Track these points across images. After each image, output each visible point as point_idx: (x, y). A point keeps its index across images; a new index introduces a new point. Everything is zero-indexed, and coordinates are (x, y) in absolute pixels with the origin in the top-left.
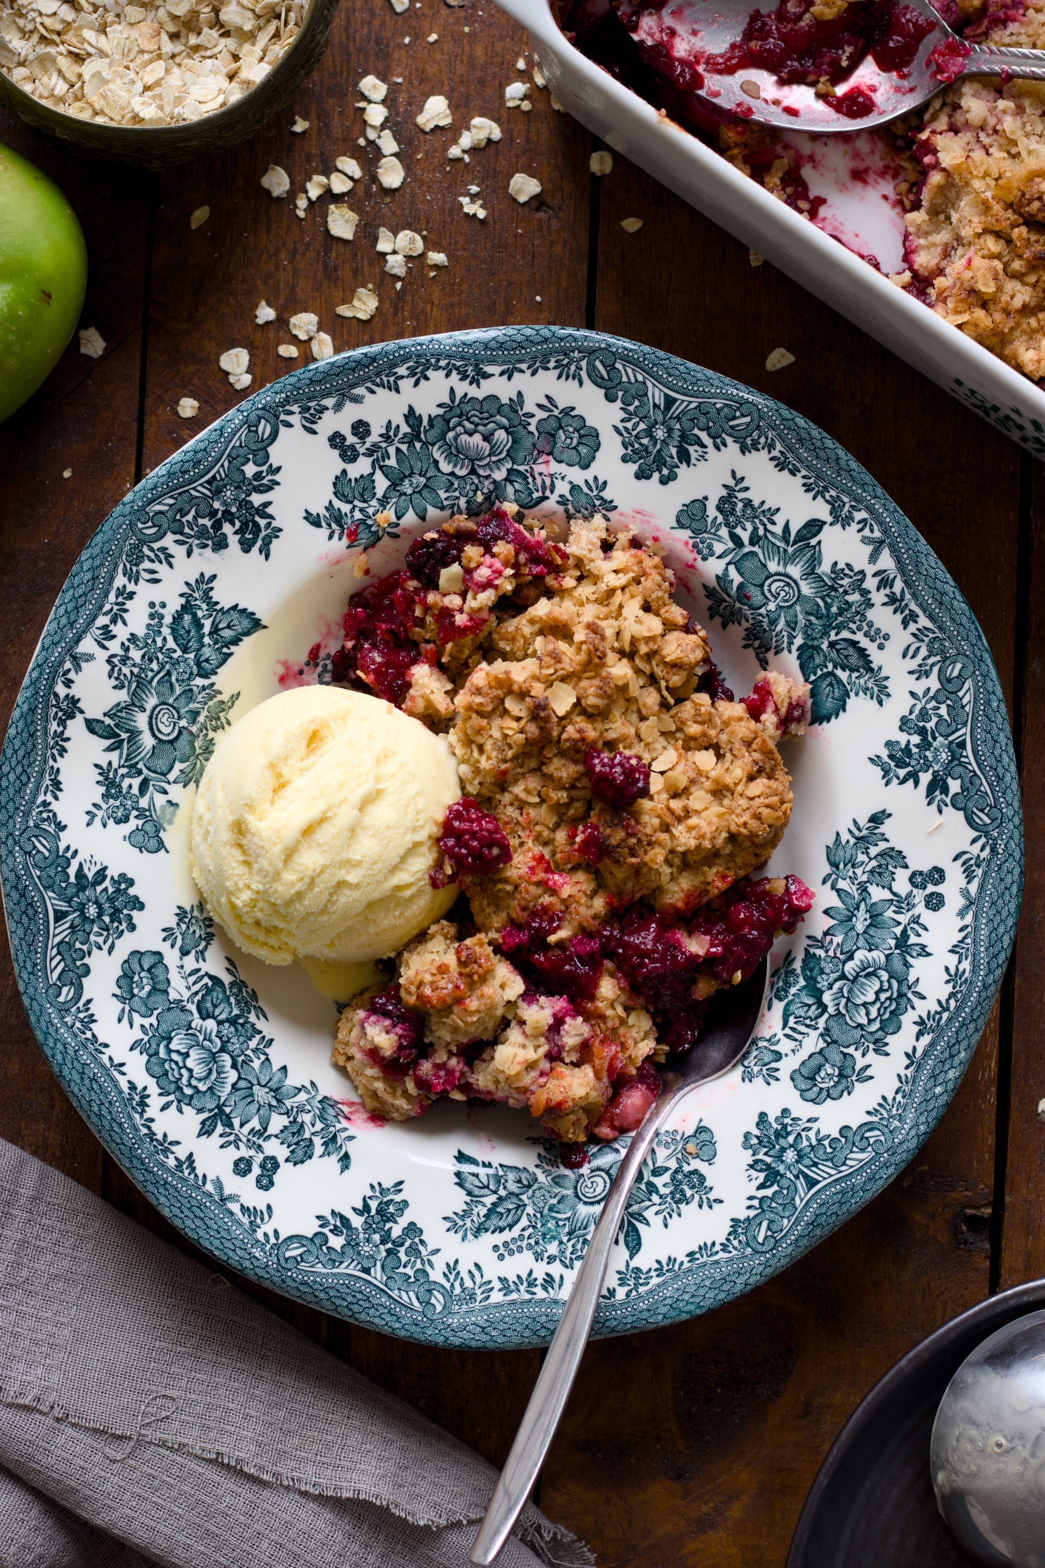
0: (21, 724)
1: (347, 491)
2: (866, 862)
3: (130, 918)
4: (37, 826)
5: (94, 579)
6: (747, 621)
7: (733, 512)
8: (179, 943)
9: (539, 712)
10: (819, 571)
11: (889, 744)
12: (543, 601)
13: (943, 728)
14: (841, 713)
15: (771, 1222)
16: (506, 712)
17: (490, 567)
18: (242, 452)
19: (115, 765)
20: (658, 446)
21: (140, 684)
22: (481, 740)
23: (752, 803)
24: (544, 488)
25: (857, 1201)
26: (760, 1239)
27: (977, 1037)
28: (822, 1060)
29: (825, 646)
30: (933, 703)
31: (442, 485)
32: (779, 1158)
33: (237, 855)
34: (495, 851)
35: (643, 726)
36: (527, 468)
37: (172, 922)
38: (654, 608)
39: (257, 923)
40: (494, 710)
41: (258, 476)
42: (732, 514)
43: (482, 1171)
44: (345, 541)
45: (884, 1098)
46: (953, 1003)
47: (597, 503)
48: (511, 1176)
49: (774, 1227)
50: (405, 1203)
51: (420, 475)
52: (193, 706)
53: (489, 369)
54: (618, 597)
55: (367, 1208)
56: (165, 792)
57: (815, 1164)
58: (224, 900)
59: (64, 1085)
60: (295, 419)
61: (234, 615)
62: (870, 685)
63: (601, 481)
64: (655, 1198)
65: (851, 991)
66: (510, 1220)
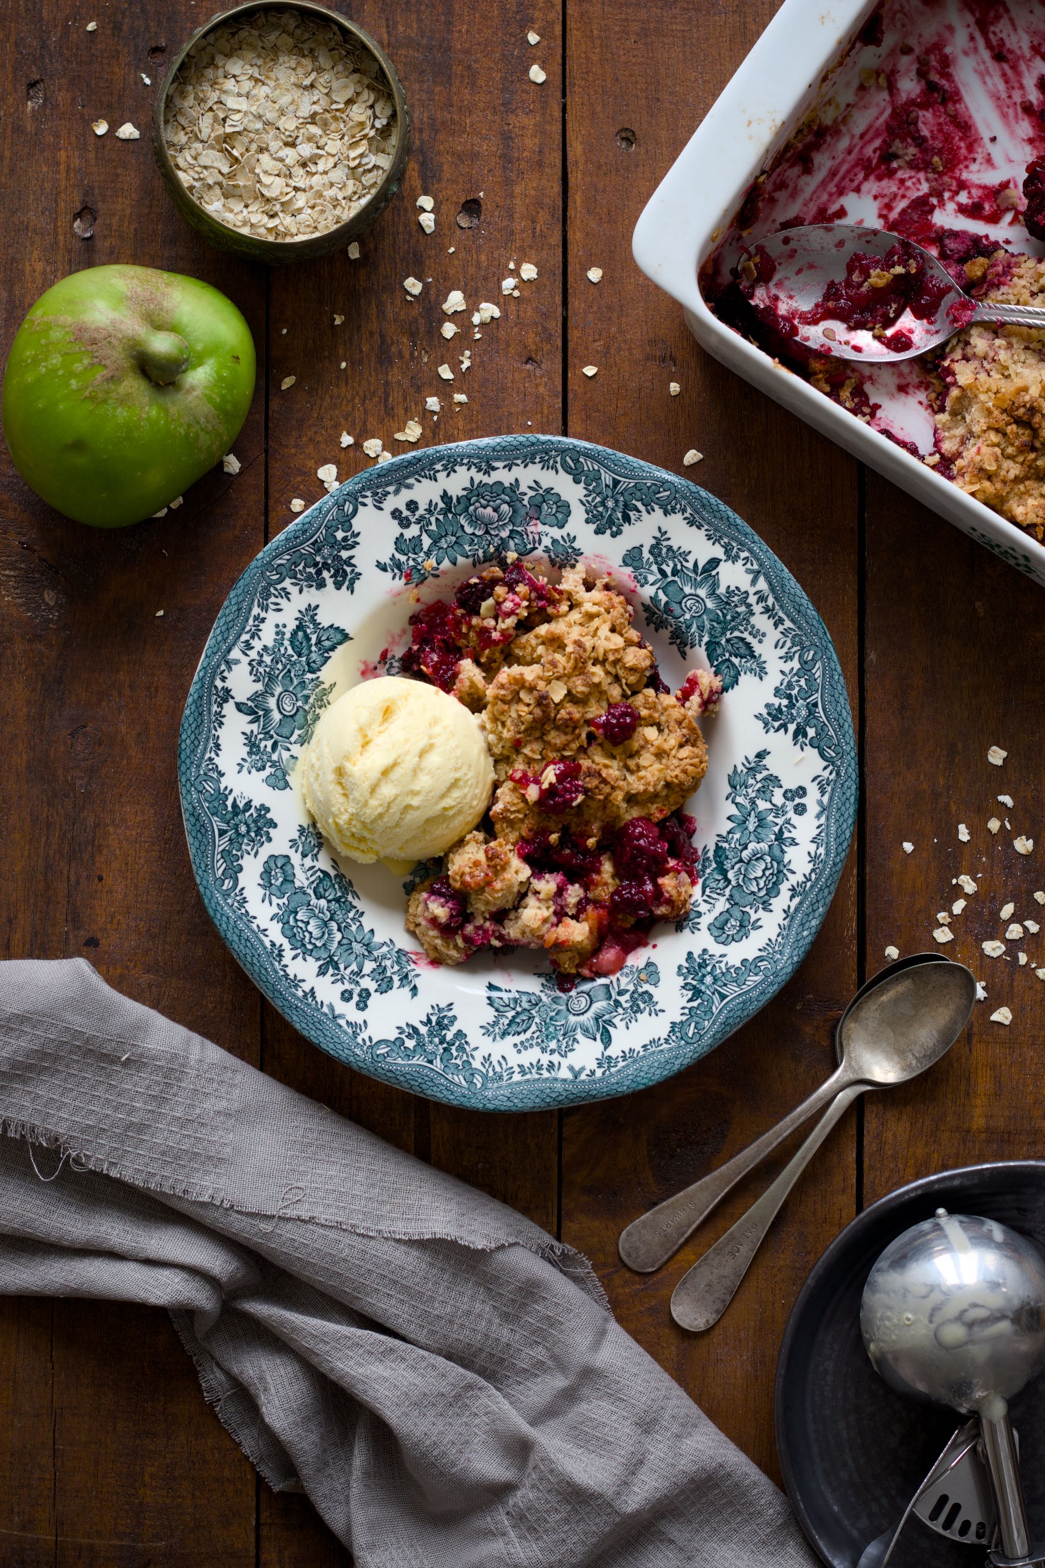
0: (193, 707)
1: (404, 547)
2: (754, 784)
3: (268, 833)
4: (205, 774)
5: (239, 610)
6: (672, 626)
7: (660, 554)
8: (300, 849)
9: (542, 701)
10: (718, 592)
11: (768, 706)
12: (546, 624)
13: (802, 695)
14: (736, 686)
15: (697, 1023)
16: (520, 700)
17: (512, 601)
18: (334, 523)
19: (255, 733)
20: (610, 512)
21: (270, 679)
22: (503, 718)
23: (682, 762)
24: (534, 542)
25: (753, 1008)
26: (690, 1035)
27: (830, 898)
28: (727, 916)
29: (723, 642)
30: (796, 678)
31: (467, 542)
32: (701, 981)
33: (339, 789)
36: (523, 529)
37: (296, 835)
38: (618, 629)
39: (353, 835)
40: (512, 700)
41: (345, 539)
42: (660, 556)
43: (505, 996)
44: (403, 580)
45: (770, 940)
46: (813, 876)
47: (570, 549)
48: (524, 998)
49: (699, 1027)
50: (455, 1017)
51: (452, 536)
52: (306, 692)
53: (496, 464)
54: (595, 621)
55: (429, 1021)
56: (289, 750)
57: (725, 985)
58: (331, 820)
59: (228, 944)
60: (369, 501)
61: (332, 631)
62: (754, 667)
63: (572, 537)
64: (620, 1010)
65: (746, 870)
66: (524, 1027)
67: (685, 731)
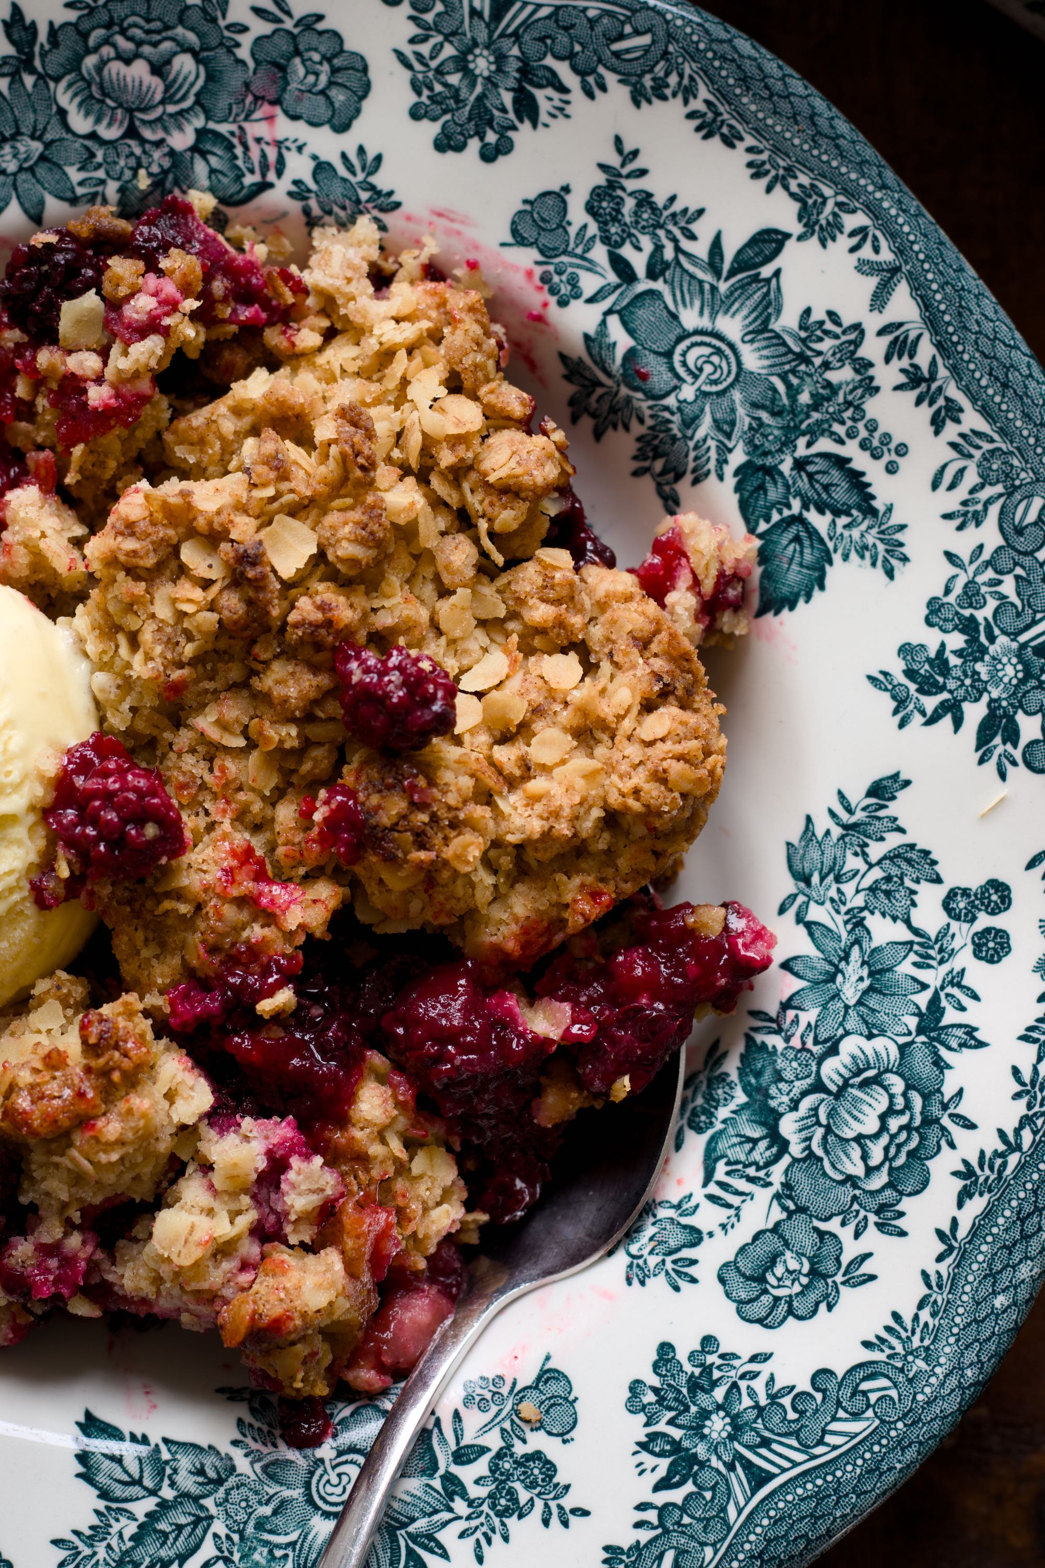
6: (641, 421)
7: (616, 215)
9: (245, 569)
10: (776, 325)
11: (906, 650)
12: (260, 375)
13: (1008, 620)
14: (816, 593)
15: (681, 1552)
16: (183, 571)
17: (155, 294)
20: (479, 89)
22: (132, 623)
23: (650, 751)
24: (265, 167)
25: (845, 1513)
28: (778, 1244)
29: (786, 467)
30: (990, 574)
31: (73, 157)
32: (697, 1430)
34: (151, 831)
35: (444, 607)
36: (233, 127)
38: (467, 384)
40: (159, 567)
42: (615, 219)
43: (128, 1450)
45: (896, 1316)
46: (1027, 1137)
47: (364, 196)
48: (185, 1462)
49: (687, 1563)
51: (33, 137)
54: (400, 363)
57: (766, 1443)
62: (870, 540)
63: (371, 155)
64: (459, 1506)
65: (832, 1113)
67: (659, 664)
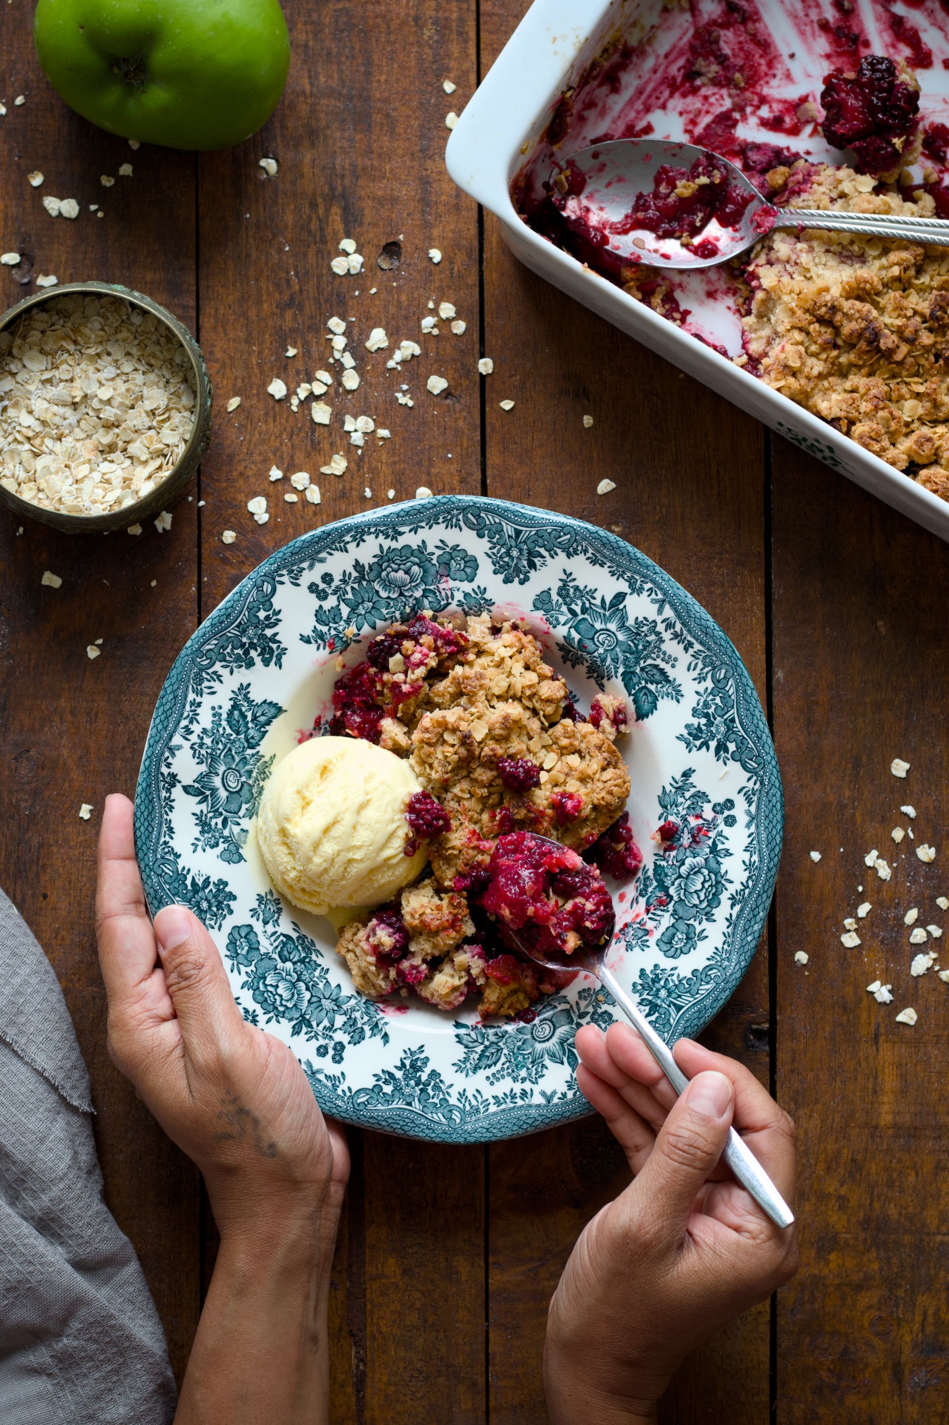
1: (324, 618)
2: (684, 803)
3: (229, 906)
4: (163, 858)
5: (175, 697)
6: (587, 661)
8: (261, 917)
9: (466, 740)
10: (627, 624)
11: (687, 726)
12: (458, 668)
13: (719, 712)
14: (655, 711)
16: (445, 742)
17: (420, 652)
18: (255, 604)
19: (205, 812)
20: (515, 561)
21: (213, 759)
22: (430, 761)
24: (447, 598)
27: (769, 902)
28: (674, 930)
29: (638, 671)
30: (712, 697)
31: (383, 605)
32: (656, 995)
33: (285, 850)
35: (532, 743)
36: (435, 586)
37: (255, 905)
38: (531, 667)
39: (303, 890)
41: (267, 618)
42: (568, 597)
43: (472, 1032)
44: (328, 650)
45: (716, 948)
46: (751, 883)
47: (482, 602)
48: (491, 1032)
50: (428, 1058)
51: (369, 602)
52: (248, 767)
53: (402, 529)
54: (509, 663)
55: (404, 1064)
56: (239, 824)
57: (680, 996)
60: (286, 579)
61: (266, 706)
62: (670, 691)
63: (482, 589)
65: (686, 885)
66: (494, 1059)
